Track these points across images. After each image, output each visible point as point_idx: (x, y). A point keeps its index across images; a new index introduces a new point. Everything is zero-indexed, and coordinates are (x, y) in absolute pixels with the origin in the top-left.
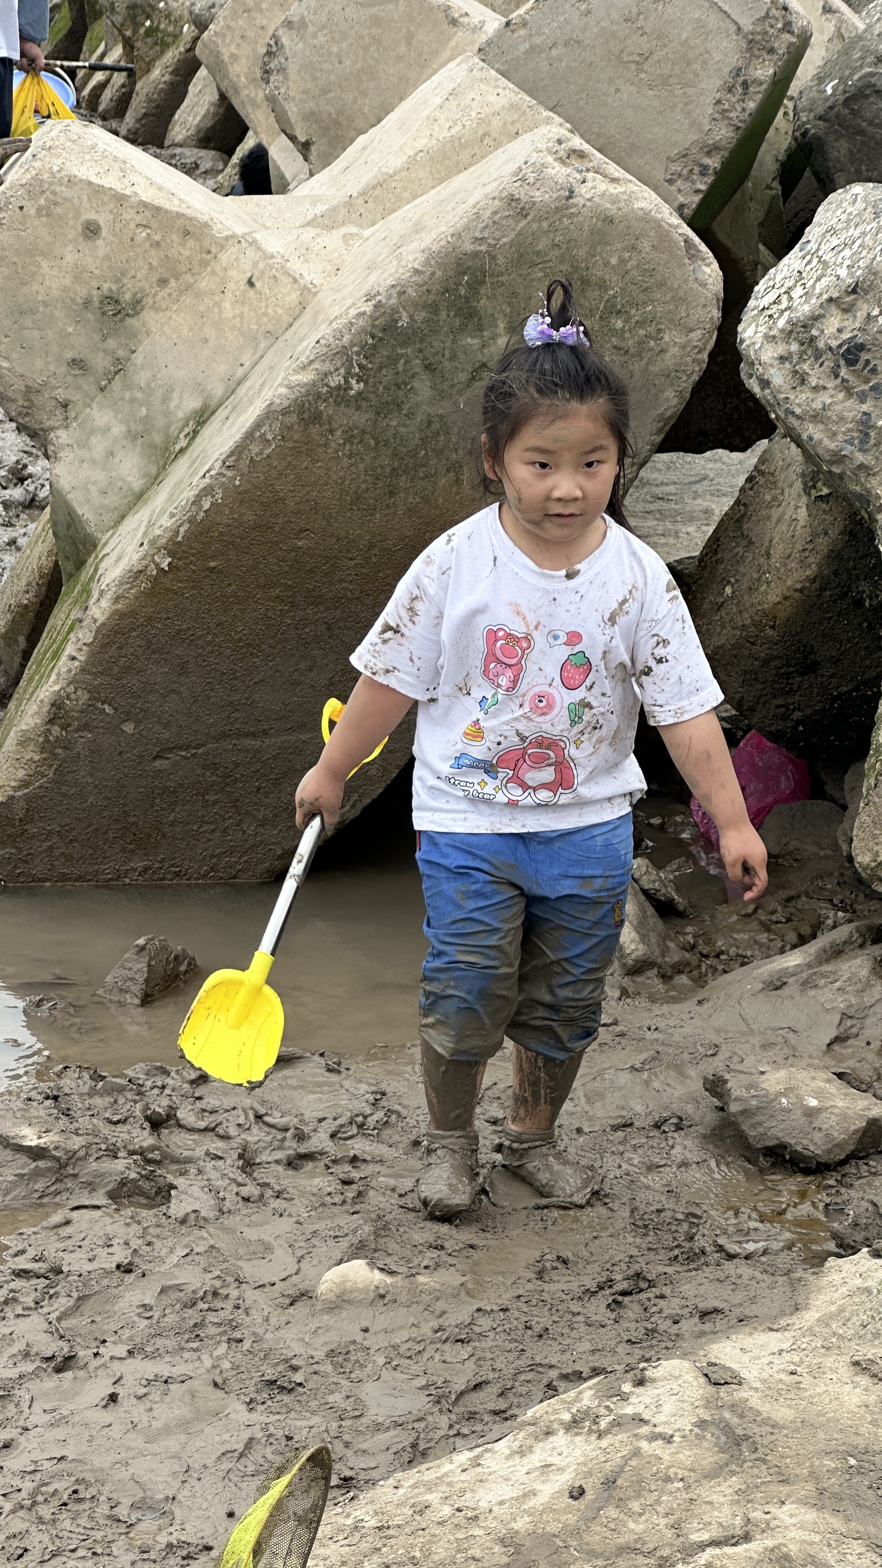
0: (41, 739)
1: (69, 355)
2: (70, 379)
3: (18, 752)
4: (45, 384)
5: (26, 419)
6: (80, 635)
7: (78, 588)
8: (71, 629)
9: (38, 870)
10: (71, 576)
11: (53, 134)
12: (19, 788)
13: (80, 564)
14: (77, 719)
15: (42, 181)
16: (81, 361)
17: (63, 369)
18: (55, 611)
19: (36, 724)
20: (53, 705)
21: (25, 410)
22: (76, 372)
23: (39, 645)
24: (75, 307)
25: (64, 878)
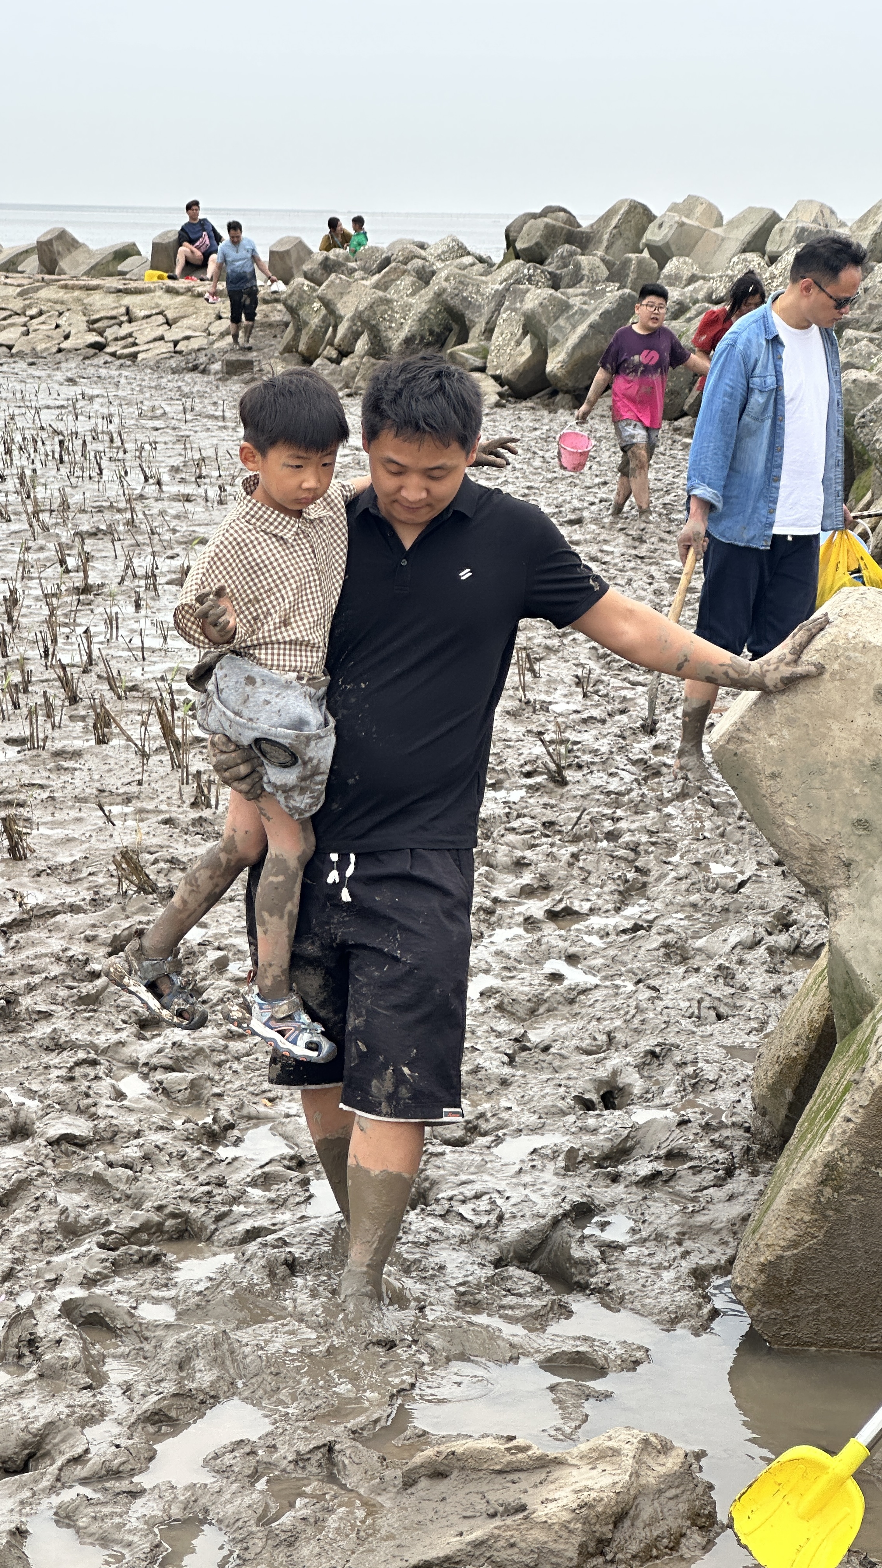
0: (812, 1200)
1: (855, 815)
2: (854, 838)
3: (789, 1212)
4: (829, 843)
5: (809, 877)
6: (856, 1097)
7: (854, 1047)
8: (846, 1090)
9: (804, 1331)
10: (845, 1034)
11: (850, 601)
12: (788, 1248)
13: (856, 1023)
14: (850, 1181)
15: (837, 647)
16: (867, 821)
17: (848, 829)
18: (828, 1069)
19: (808, 1184)
20: (826, 1166)
21: (809, 868)
22: (861, 833)
23: (811, 1102)
24: (863, 769)
25: (829, 1343)
